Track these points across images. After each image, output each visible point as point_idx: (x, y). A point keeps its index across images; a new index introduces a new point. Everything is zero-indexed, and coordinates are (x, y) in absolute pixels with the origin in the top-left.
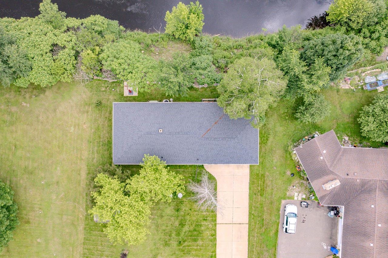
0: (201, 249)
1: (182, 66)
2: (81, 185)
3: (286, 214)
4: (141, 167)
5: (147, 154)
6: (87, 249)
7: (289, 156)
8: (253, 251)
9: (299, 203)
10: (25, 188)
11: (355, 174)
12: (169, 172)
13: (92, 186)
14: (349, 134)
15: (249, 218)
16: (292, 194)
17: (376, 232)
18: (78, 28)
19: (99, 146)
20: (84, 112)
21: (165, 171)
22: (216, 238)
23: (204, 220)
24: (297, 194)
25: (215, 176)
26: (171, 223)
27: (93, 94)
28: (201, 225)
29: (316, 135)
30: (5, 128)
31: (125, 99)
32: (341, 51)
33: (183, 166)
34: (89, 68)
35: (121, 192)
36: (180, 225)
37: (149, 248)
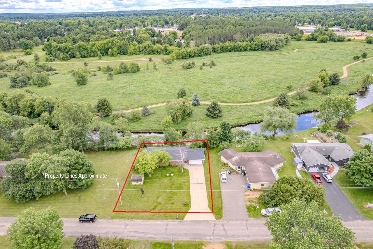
11: (244, 156)
15: (205, 181)
17: (259, 170)
23: (184, 183)
24: (226, 171)
25: (188, 169)
26: (167, 184)
28: (182, 185)
36: (172, 184)
37: (155, 194)
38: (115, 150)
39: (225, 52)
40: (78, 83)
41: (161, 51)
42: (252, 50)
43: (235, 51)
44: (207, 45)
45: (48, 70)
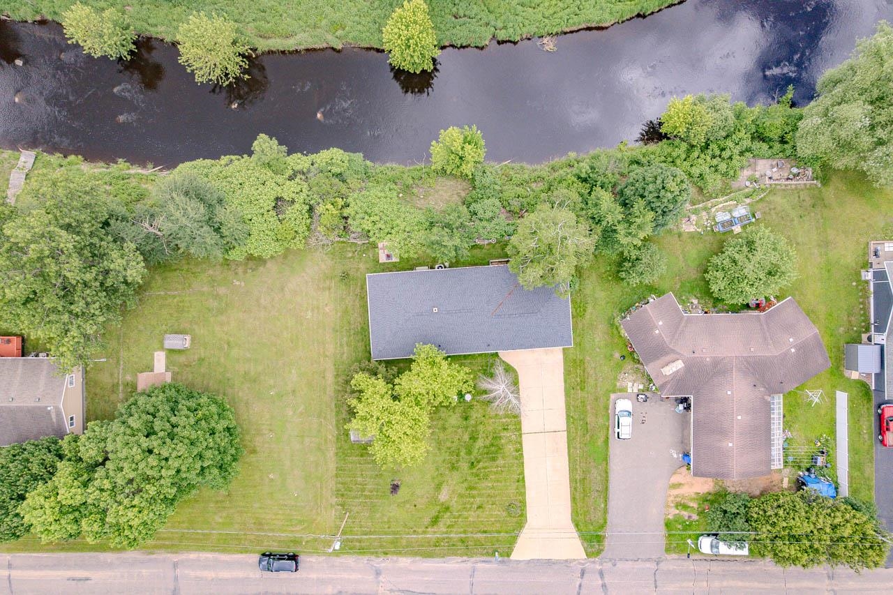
0: (502, 471)
1: (457, 224)
2: (327, 393)
3: (617, 413)
4: (411, 361)
5: (419, 343)
6: (342, 484)
7: (615, 332)
8: (576, 469)
9: (635, 396)
10: (247, 403)
11: (704, 351)
12: (450, 364)
13: (349, 390)
14: (699, 295)
15: (567, 422)
16: (624, 384)
17: (735, 426)
18: (309, 171)
19: (350, 336)
20: (324, 289)
21: (444, 364)
22: (522, 454)
23: (504, 429)
24: (631, 384)
25: (515, 367)
26: (458, 437)
27: (336, 263)
28: (500, 438)
29: (651, 300)
30: (212, 319)
31: (382, 267)
32: (663, 192)
33: (470, 355)
34: (330, 229)
35: (388, 396)
36: (470, 438)
37: (429, 475)
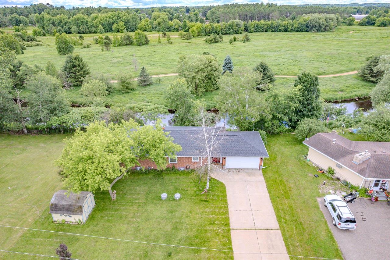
15: (279, 222)
23: (211, 224)
25: (223, 182)
26: (159, 227)
28: (206, 231)
36: (173, 229)
38: (64, 133)
39: (259, 32)
40: (60, 52)
41: (179, 28)
42: (294, 31)
43: (272, 31)
44: (238, 21)
45: (28, 41)
